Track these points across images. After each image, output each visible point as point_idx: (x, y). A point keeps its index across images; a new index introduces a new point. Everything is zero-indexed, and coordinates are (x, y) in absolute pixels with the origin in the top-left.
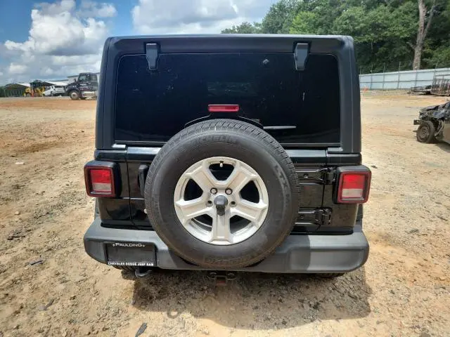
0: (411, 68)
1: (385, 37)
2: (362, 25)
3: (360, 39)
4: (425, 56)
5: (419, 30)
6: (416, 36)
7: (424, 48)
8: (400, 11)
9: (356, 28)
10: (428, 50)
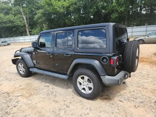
0: (27, 35)
1: (15, 25)
2: (5, 20)
3: (6, 25)
4: (30, 32)
5: (26, 24)
6: (25, 25)
7: (29, 29)
8: (18, 17)
9: (3, 21)
10: (30, 30)
